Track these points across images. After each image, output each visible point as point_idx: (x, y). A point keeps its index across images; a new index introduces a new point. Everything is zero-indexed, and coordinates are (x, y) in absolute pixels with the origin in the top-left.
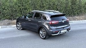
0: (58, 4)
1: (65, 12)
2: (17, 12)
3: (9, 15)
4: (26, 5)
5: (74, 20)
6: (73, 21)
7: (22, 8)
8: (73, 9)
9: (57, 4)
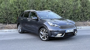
0: (63, 6)
1: (73, 16)
2: (12, 15)
3: (3, 19)
4: (23, 7)
5: (85, 25)
6: (82, 27)
7: (19, 10)
8: (83, 12)
9: (61, 6)
